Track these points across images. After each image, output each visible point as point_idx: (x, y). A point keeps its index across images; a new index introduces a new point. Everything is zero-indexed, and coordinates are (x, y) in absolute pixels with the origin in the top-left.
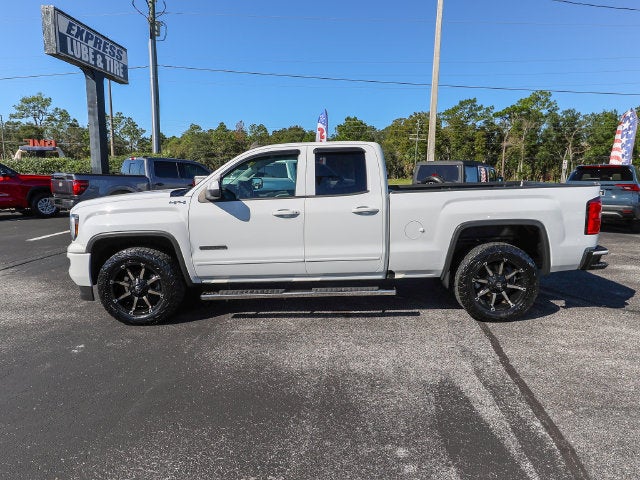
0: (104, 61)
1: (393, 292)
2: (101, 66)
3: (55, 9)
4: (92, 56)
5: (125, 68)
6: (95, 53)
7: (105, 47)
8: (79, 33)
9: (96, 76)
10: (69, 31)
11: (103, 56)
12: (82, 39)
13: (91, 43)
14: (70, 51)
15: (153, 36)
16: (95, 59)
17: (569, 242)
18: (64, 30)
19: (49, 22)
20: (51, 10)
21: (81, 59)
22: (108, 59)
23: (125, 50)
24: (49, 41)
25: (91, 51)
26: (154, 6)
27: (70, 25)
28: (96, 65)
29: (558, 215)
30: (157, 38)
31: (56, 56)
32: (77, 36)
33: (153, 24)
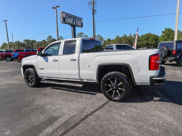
0: (76, 22)
1: (81, 85)
2: (75, 24)
3: (62, 12)
4: (72, 22)
5: (82, 23)
6: (73, 21)
7: (76, 19)
8: (69, 17)
9: (74, 26)
10: (66, 17)
11: (75, 21)
12: (69, 18)
13: (72, 19)
14: (66, 21)
15: (93, 14)
16: (73, 22)
17: (141, 73)
18: (64, 17)
19: (61, 15)
20: (61, 12)
21: (69, 23)
22: (77, 22)
23: (82, 19)
24: (61, 19)
25: (72, 20)
26: (94, 6)
27: (66, 15)
28: (73, 24)
29: (136, 61)
30: (94, 14)
31: (63, 23)
32: (68, 17)
33: (93, 11)
